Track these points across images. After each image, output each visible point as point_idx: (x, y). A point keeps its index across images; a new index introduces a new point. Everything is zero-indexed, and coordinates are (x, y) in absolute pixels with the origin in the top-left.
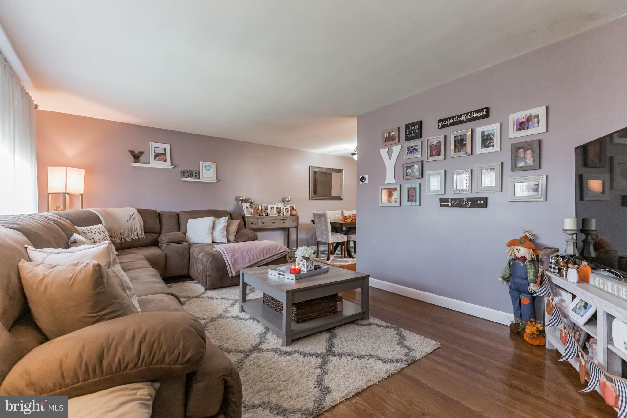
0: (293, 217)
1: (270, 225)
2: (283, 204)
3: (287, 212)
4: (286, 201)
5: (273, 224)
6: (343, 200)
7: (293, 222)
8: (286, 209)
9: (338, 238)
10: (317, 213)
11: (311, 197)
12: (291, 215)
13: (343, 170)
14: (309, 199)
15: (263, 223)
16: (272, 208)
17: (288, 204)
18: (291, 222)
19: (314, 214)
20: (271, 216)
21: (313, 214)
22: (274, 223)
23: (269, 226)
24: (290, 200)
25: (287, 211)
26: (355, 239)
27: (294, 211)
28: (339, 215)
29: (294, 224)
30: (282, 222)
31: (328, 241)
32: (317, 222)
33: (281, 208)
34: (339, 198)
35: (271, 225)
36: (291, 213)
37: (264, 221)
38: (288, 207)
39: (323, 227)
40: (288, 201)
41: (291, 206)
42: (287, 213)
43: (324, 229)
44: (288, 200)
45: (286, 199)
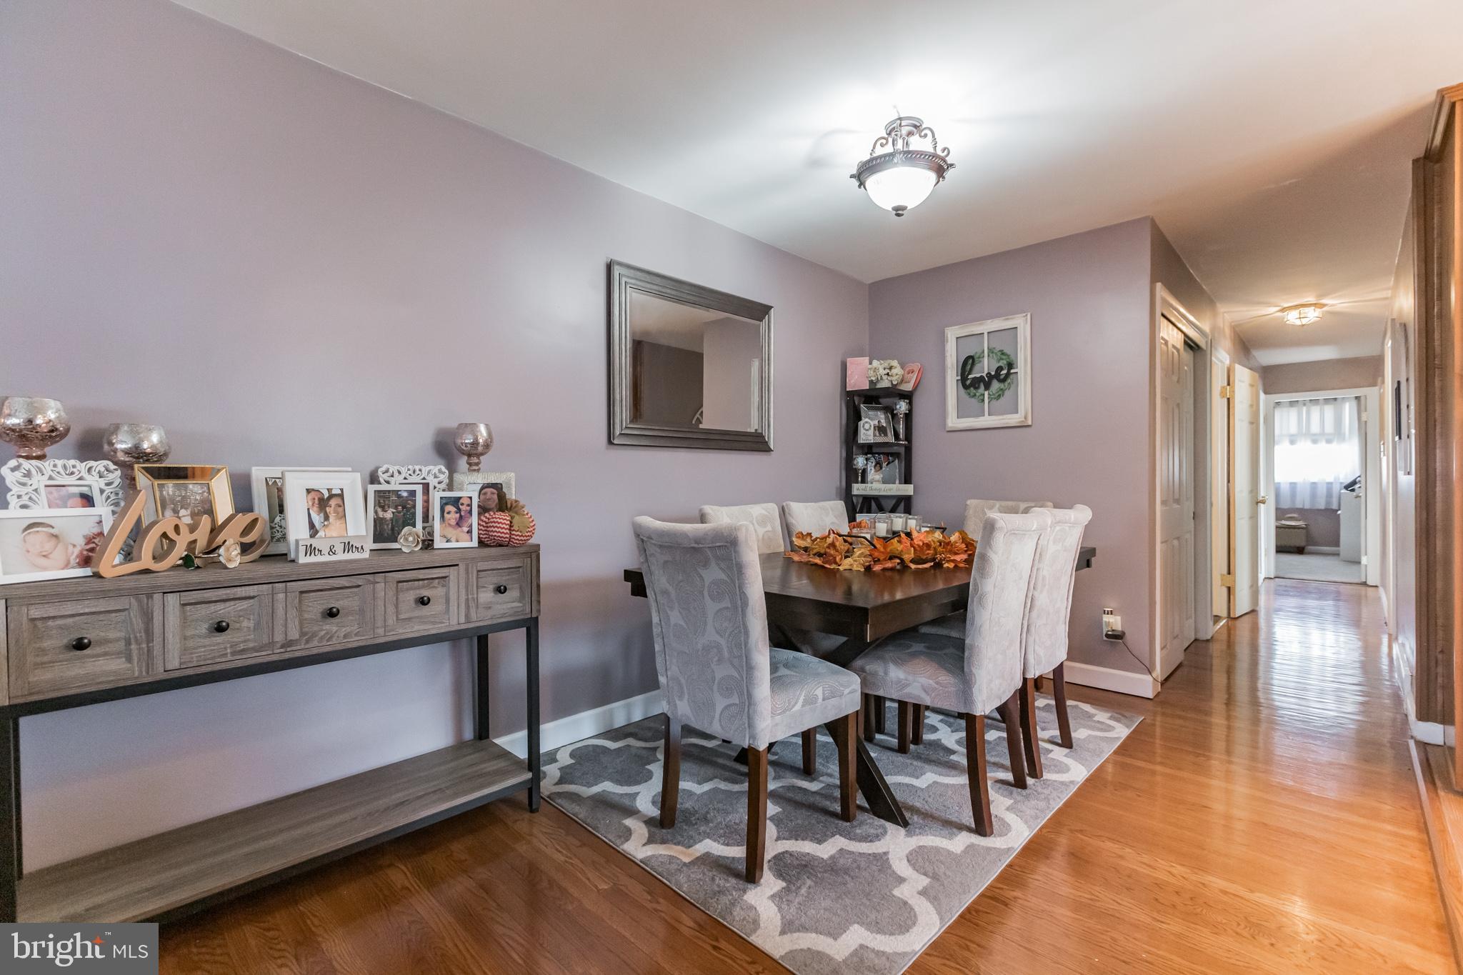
0: (494, 558)
1: (294, 634)
2: (435, 469)
3: (458, 524)
4: (463, 453)
5: (331, 626)
6: (769, 450)
7: (500, 590)
8: (445, 502)
9: (810, 701)
10: (662, 534)
11: (617, 432)
12: (482, 543)
13: (772, 307)
14: (610, 442)
15: (220, 628)
16: (325, 502)
17: (473, 467)
18: (487, 596)
19: (643, 539)
20: (303, 559)
21: (637, 535)
22: (331, 614)
23: (288, 644)
24: (487, 446)
25: (452, 517)
26: (907, 690)
27: (502, 518)
28: (769, 528)
29: (509, 605)
30: (410, 596)
31: (753, 737)
32: (665, 592)
33: (413, 493)
34: (755, 443)
35: (303, 634)
36: (485, 527)
37: (223, 611)
38: (470, 487)
39: (711, 635)
40: (474, 453)
41: (493, 479)
42: (451, 533)
43: (718, 647)
44: (476, 444)
45: (459, 441)
